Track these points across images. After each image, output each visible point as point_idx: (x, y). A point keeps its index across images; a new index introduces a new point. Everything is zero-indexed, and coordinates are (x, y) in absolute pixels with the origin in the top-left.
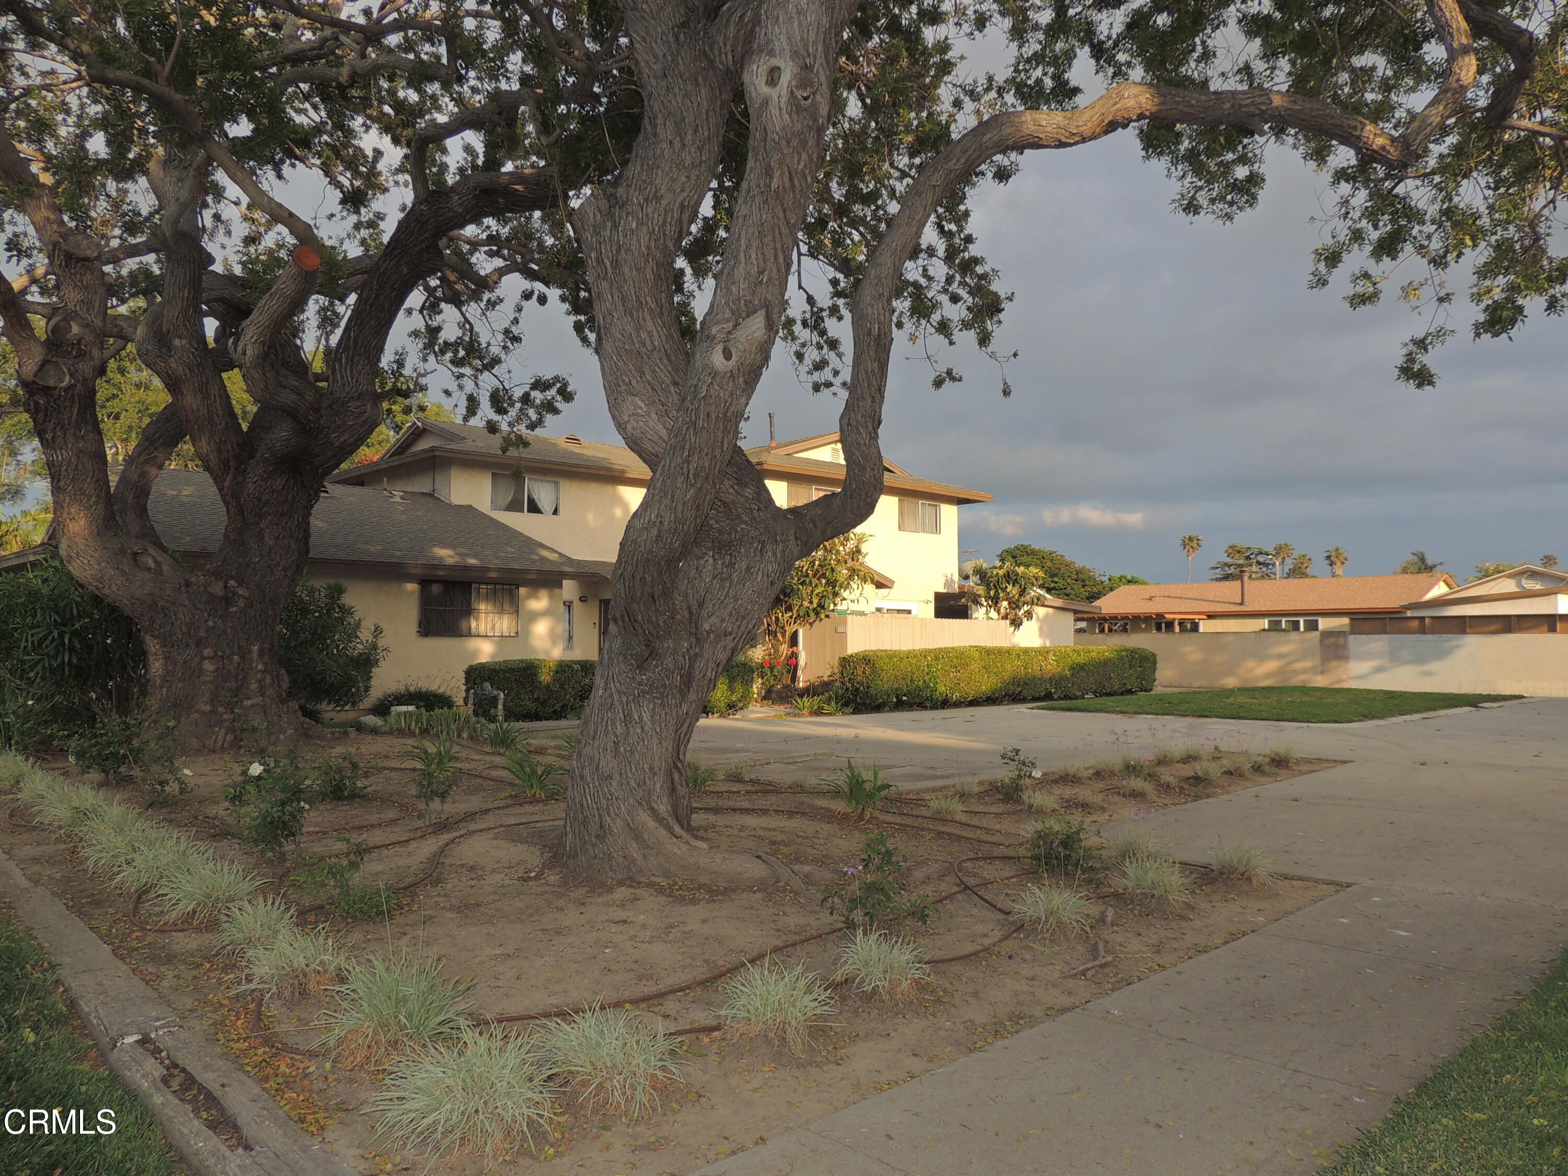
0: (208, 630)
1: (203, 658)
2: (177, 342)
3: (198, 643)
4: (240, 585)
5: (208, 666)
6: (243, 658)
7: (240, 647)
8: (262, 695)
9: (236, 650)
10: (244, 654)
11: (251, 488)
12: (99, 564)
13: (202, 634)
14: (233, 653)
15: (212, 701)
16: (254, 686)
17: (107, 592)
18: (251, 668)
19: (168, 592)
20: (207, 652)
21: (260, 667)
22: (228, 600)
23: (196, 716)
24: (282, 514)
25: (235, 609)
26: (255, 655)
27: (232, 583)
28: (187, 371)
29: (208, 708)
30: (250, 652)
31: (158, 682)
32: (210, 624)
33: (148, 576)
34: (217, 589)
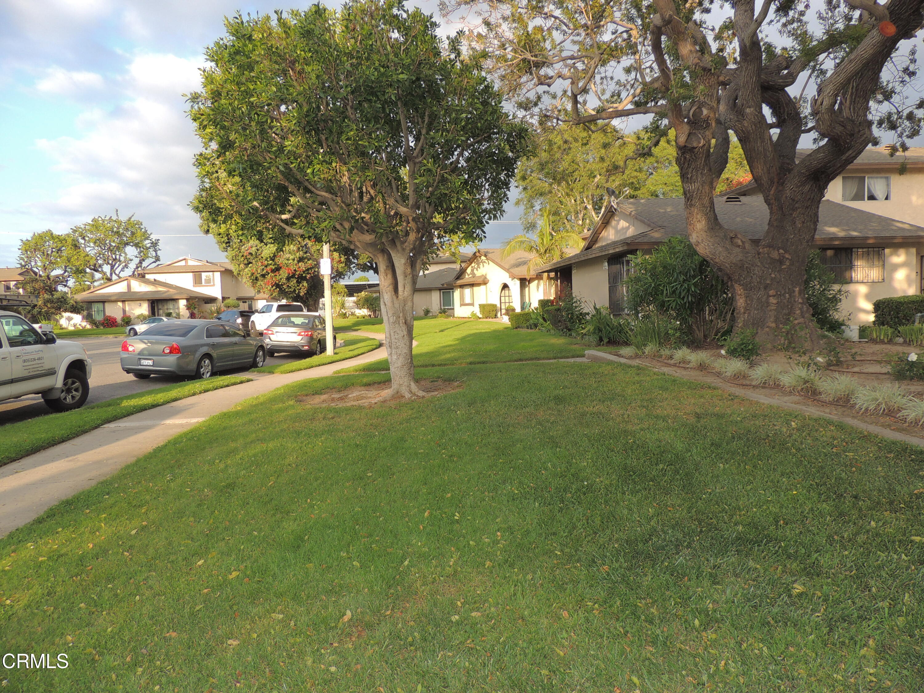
0: (772, 279)
1: (769, 296)
2: (748, 110)
3: (765, 288)
4: (786, 252)
5: (773, 300)
6: (790, 295)
7: (789, 289)
8: (803, 317)
9: (787, 290)
10: (791, 292)
11: (788, 193)
12: (713, 245)
13: (768, 282)
14: (785, 293)
15: (775, 321)
16: (798, 312)
17: (717, 260)
18: (795, 301)
19: (749, 259)
20: (771, 292)
21: (800, 301)
22: (781, 262)
23: (767, 329)
24: (807, 207)
25: (785, 266)
26: (797, 293)
27: (781, 251)
28: (754, 127)
29: (773, 325)
30: (794, 291)
31: (742, 310)
32: (773, 276)
33: (738, 250)
34: (775, 255)
